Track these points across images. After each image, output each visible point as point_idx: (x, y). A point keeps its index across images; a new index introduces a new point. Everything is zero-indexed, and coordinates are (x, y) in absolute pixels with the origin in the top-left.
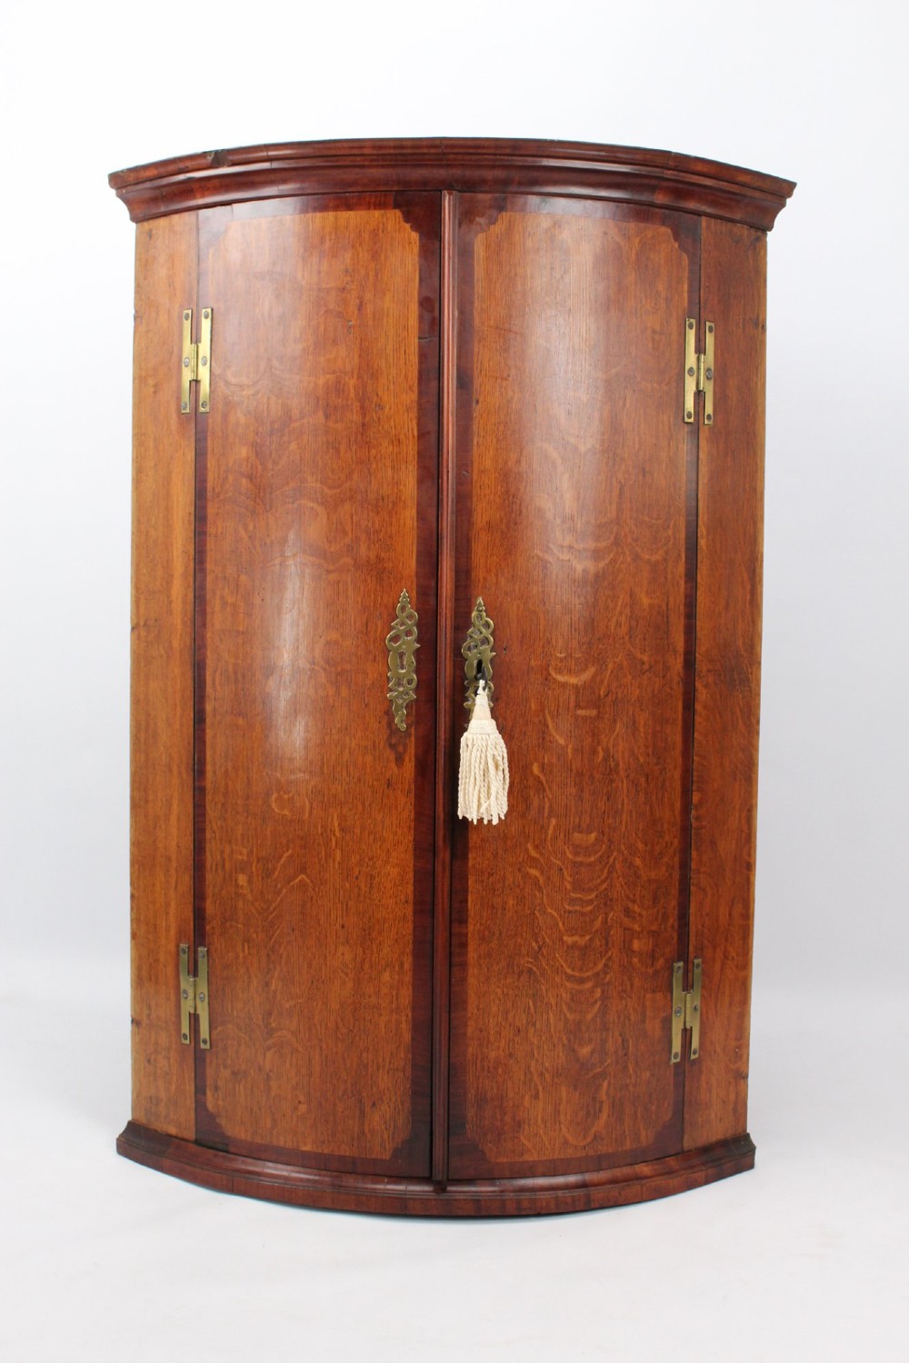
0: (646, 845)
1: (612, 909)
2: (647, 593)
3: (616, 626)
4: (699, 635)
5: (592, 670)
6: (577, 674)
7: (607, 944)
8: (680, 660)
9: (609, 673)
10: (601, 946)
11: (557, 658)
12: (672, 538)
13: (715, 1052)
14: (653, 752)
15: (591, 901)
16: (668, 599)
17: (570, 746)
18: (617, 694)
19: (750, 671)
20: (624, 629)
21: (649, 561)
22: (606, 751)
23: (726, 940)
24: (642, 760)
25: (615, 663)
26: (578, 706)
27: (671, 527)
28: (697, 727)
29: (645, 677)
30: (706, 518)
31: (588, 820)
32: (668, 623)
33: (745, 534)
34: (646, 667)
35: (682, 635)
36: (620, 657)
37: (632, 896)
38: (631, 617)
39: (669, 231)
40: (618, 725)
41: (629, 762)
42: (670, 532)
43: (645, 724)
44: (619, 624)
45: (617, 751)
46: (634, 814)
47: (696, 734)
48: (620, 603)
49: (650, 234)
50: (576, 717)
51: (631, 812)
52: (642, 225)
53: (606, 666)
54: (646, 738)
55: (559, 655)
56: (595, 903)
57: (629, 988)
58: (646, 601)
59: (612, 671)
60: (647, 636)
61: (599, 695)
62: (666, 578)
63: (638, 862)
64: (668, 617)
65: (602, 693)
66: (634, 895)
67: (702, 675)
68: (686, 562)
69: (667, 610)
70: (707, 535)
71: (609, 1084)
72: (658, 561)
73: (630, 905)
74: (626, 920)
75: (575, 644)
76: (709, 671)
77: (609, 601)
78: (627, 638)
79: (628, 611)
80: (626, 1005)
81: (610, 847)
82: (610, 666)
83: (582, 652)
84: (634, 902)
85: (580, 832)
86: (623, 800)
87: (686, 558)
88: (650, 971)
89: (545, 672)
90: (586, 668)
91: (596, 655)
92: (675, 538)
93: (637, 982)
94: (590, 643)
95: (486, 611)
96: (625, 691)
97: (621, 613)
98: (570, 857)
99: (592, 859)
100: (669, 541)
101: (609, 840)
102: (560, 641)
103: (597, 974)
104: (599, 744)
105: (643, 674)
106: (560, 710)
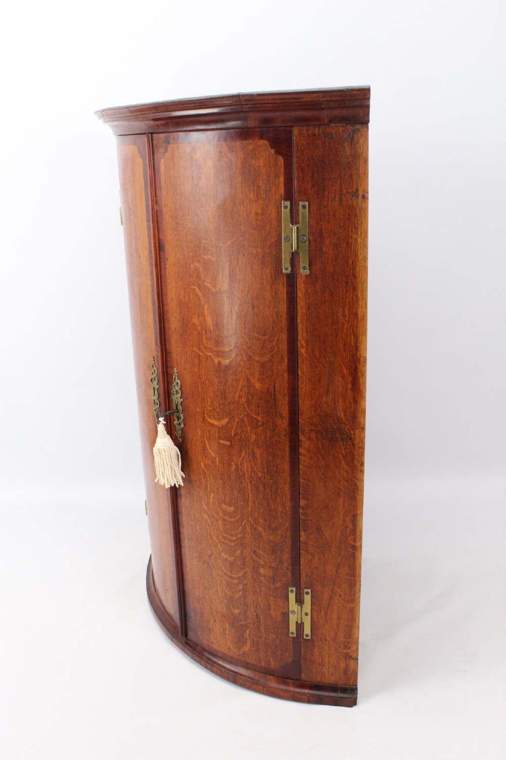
0: (266, 521)
1: (246, 549)
2: (259, 380)
3: (239, 397)
4: (301, 408)
5: (226, 420)
6: (219, 420)
7: (244, 565)
8: (286, 423)
9: (236, 423)
10: (241, 565)
11: (208, 410)
12: (276, 347)
13: (326, 640)
14: (267, 473)
15: (233, 541)
16: (274, 384)
17: (217, 458)
18: (241, 436)
19: (352, 432)
20: (244, 400)
21: (258, 362)
22: (237, 465)
23: (334, 584)
24: (260, 475)
25: (239, 418)
26: (220, 438)
27: (275, 340)
28: (302, 462)
29: (260, 429)
30: (305, 335)
31: (229, 499)
32: (275, 399)
33: (345, 345)
34: (260, 423)
35: (287, 407)
36: (242, 415)
37: (258, 546)
38: (248, 393)
39: (266, 142)
40: (243, 452)
41: (251, 474)
42: (274, 343)
43: (261, 456)
44: (240, 397)
45: (244, 467)
46: (256, 503)
47: (301, 467)
48: (240, 385)
49: (251, 147)
50: (219, 444)
51: (254, 502)
52: (245, 142)
53: (234, 419)
54: (262, 464)
55: (208, 408)
56: (236, 543)
57: (258, 591)
58: (258, 386)
59: (237, 423)
60: (260, 405)
61: (231, 434)
62: (272, 371)
63: (260, 529)
64: (275, 395)
65: (232, 434)
66: (259, 546)
67: (306, 432)
68: (288, 363)
69: (274, 391)
70: (306, 346)
71: (250, 632)
72: (266, 362)
73: (257, 550)
74: (254, 557)
75: (216, 404)
76: (311, 430)
77: (234, 382)
78: (246, 405)
79: (246, 389)
80: (257, 598)
81: (242, 517)
82: (237, 419)
83: (221, 409)
84: (259, 549)
85: (226, 504)
86: (249, 494)
87: (288, 359)
88: (272, 586)
89: (203, 416)
90: (223, 418)
91: (228, 412)
92: (278, 347)
93: (263, 589)
94: (224, 404)
95: (178, 376)
96: (246, 435)
97: (241, 390)
98: (221, 515)
99: (233, 520)
100: (274, 349)
101: (241, 513)
102: (209, 401)
103: (240, 578)
104: (232, 461)
105: (258, 427)
106: (211, 438)
